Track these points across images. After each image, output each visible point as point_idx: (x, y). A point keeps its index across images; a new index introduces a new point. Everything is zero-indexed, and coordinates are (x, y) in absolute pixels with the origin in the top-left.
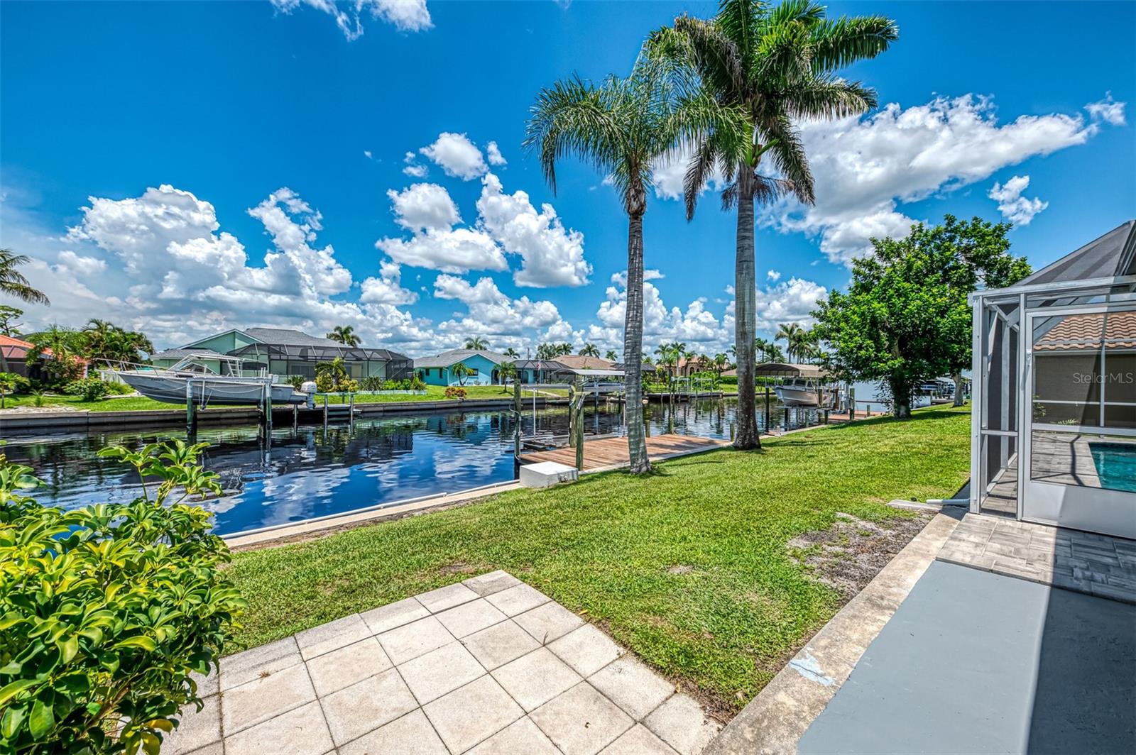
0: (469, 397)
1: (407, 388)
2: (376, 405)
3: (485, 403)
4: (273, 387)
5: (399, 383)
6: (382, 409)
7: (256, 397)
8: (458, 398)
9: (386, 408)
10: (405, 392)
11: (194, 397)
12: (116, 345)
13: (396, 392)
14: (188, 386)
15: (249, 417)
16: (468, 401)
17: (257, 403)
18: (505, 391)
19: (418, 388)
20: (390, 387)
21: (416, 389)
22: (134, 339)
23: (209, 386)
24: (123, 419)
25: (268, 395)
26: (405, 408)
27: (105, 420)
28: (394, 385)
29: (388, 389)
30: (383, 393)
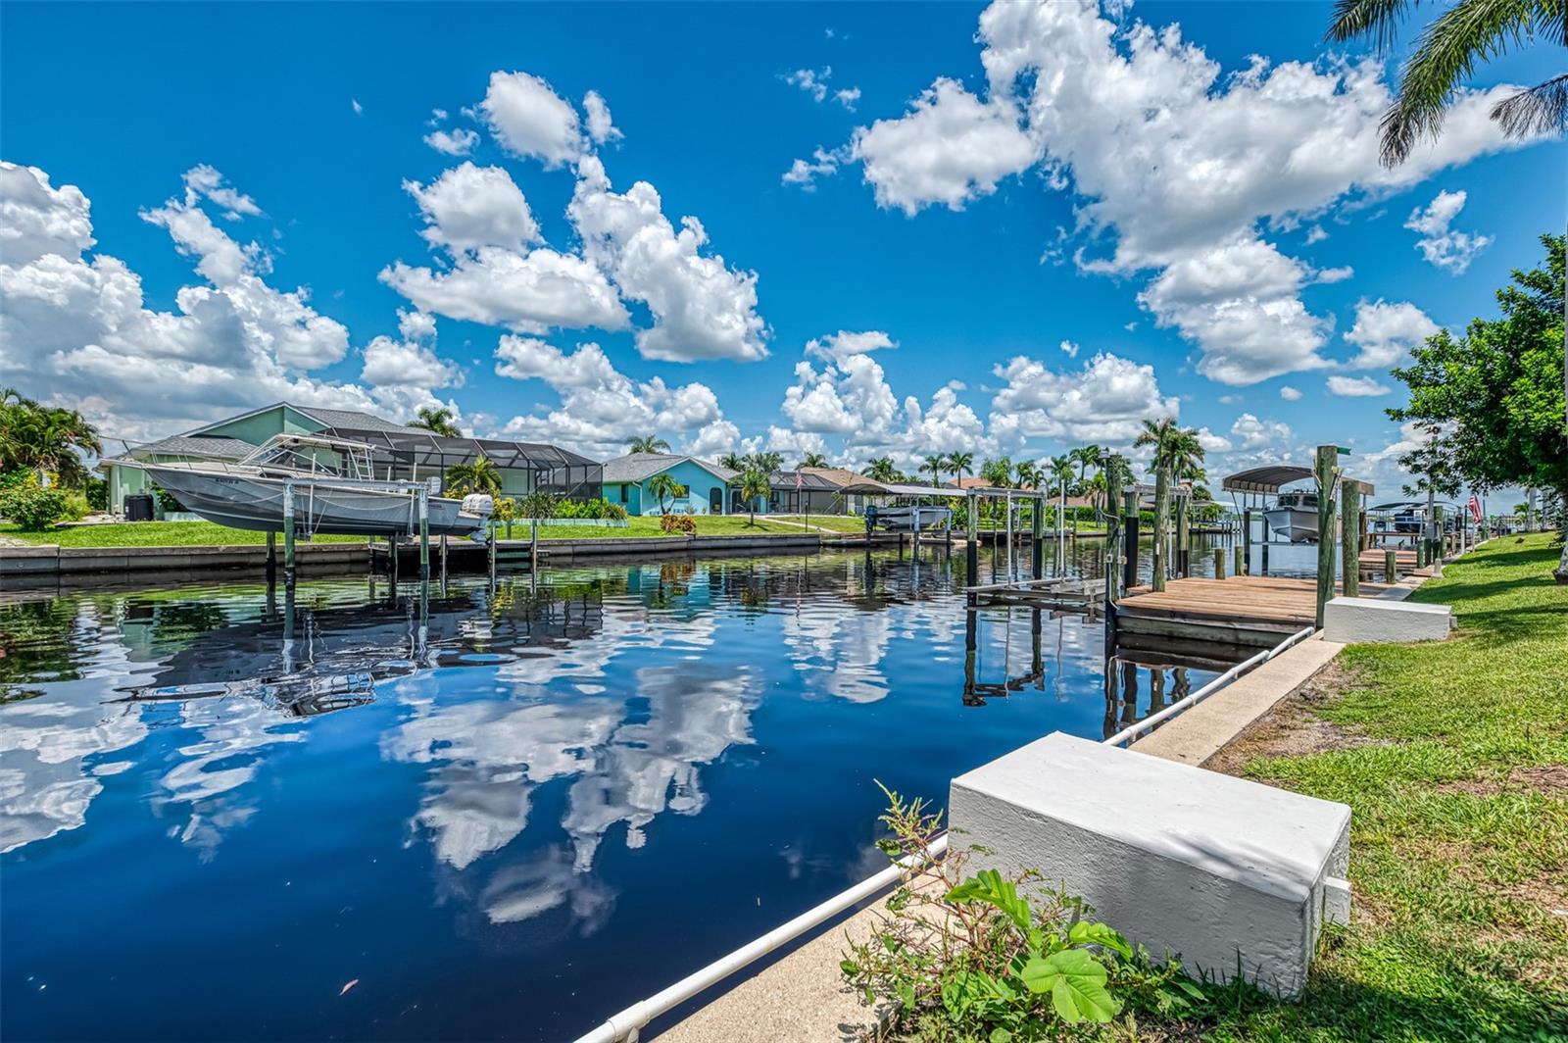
0: (700, 533)
1: (595, 516)
2: (562, 544)
3: (727, 543)
4: (430, 501)
5: (582, 506)
6: (569, 550)
7: (399, 518)
8: (685, 534)
9: (578, 549)
10: (592, 522)
11: (295, 519)
12: (32, 433)
13: (579, 522)
14: (288, 494)
15: (353, 562)
16: (702, 539)
17: (401, 530)
18: (751, 524)
19: (614, 515)
20: (569, 514)
21: (612, 516)
22: (63, 422)
23: (320, 496)
24: (124, 563)
25: (423, 515)
26: (607, 548)
27: (92, 564)
28: (573, 509)
29: (564, 517)
30: (561, 522)
